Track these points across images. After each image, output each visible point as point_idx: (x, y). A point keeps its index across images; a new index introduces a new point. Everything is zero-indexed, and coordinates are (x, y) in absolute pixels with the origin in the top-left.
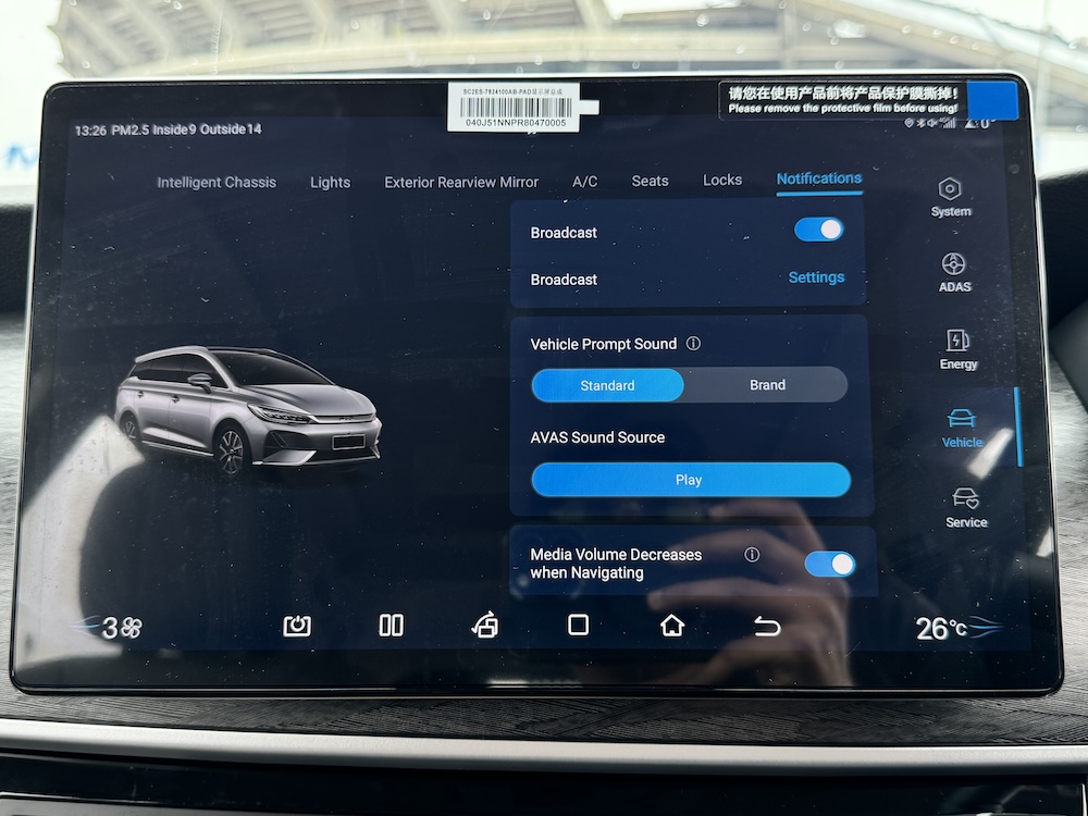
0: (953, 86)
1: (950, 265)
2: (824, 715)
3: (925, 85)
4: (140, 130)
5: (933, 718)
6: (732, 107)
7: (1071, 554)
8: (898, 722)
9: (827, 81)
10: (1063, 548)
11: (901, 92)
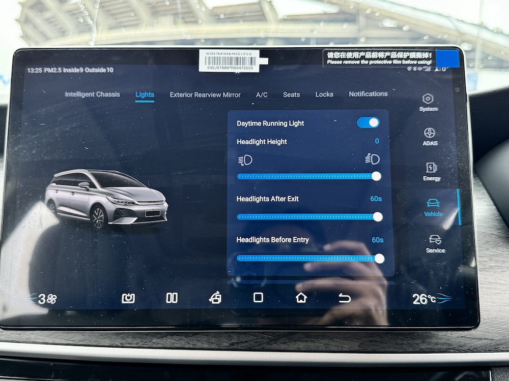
0: (429, 52)
1: (428, 133)
2: (370, 339)
3: (417, 51)
4: (57, 70)
5: (421, 340)
6: (329, 61)
7: (484, 265)
8: (405, 342)
9: (372, 50)
10: (480, 262)
11: (406, 55)
